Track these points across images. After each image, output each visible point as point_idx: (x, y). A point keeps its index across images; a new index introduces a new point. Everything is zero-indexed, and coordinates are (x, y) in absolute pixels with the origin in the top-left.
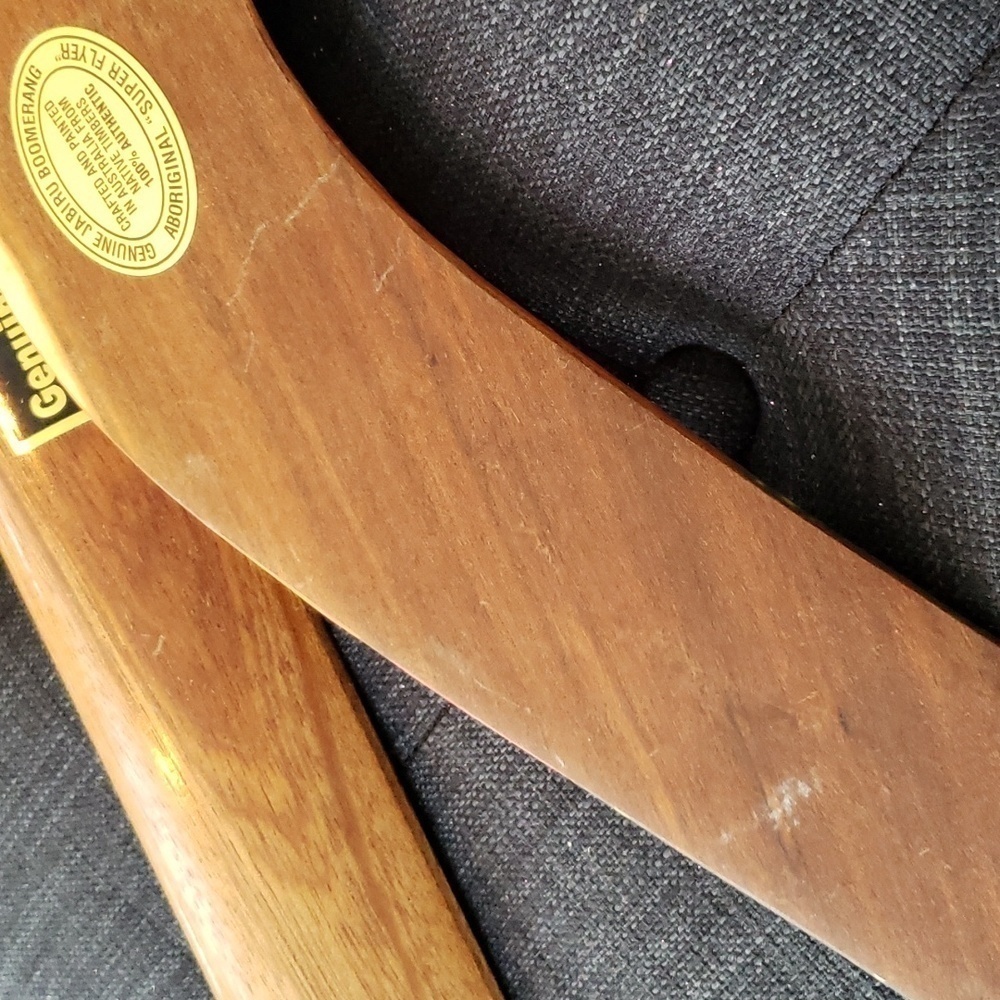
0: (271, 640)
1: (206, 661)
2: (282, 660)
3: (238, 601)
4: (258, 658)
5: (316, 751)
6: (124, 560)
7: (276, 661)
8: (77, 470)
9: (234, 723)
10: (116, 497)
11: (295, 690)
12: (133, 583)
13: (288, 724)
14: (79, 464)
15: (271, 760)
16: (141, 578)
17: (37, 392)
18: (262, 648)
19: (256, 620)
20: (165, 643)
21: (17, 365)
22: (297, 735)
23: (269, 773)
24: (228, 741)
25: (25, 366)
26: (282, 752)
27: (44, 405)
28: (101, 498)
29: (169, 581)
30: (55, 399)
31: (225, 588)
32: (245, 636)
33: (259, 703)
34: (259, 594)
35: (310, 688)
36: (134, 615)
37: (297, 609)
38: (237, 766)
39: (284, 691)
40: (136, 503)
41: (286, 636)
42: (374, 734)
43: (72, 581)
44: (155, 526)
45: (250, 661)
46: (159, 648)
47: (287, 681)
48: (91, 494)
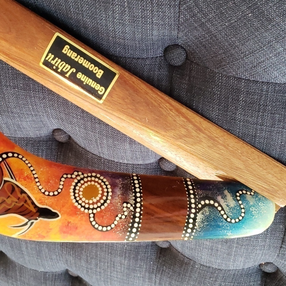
0: (165, 107)
1: (157, 117)
2: (170, 109)
3: (156, 104)
4: (165, 111)
5: (185, 121)
6: (132, 109)
7: (169, 110)
8: (114, 99)
9: (168, 125)
10: (123, 99)
11: (175, 113)
12: (136, 112)
13: (177, 119)
14: (114, 98)
15: (179, 127)
16: (136, 111)
17: (99, 90)
18: (165, 109)
19: (161, 105)
20: (148, 119)
21: (92, 88)
22: (180, 120)
23: (180, 129)
24: (169, 128)
25: (94, 87)
26: (180, 124)
27: (101, 92)
28: (121, 101)
29: (142, 108)
30: (102, 89)
31: (152, 103)
32: (161, 109)
33: (170, 119)
34: (159, 100)
35: (177, 110)
36: (139, 118)
37: (167, 99)
38: (173, 131)
39: (173, 114)
40: (127, 98)
41: (168, 105)
42: (193, 111)
43: (124, 119)
44: (134, 100)
45: (164, 113)
46: (147, 121)
47: (173, 112)
48: (119, 102)
